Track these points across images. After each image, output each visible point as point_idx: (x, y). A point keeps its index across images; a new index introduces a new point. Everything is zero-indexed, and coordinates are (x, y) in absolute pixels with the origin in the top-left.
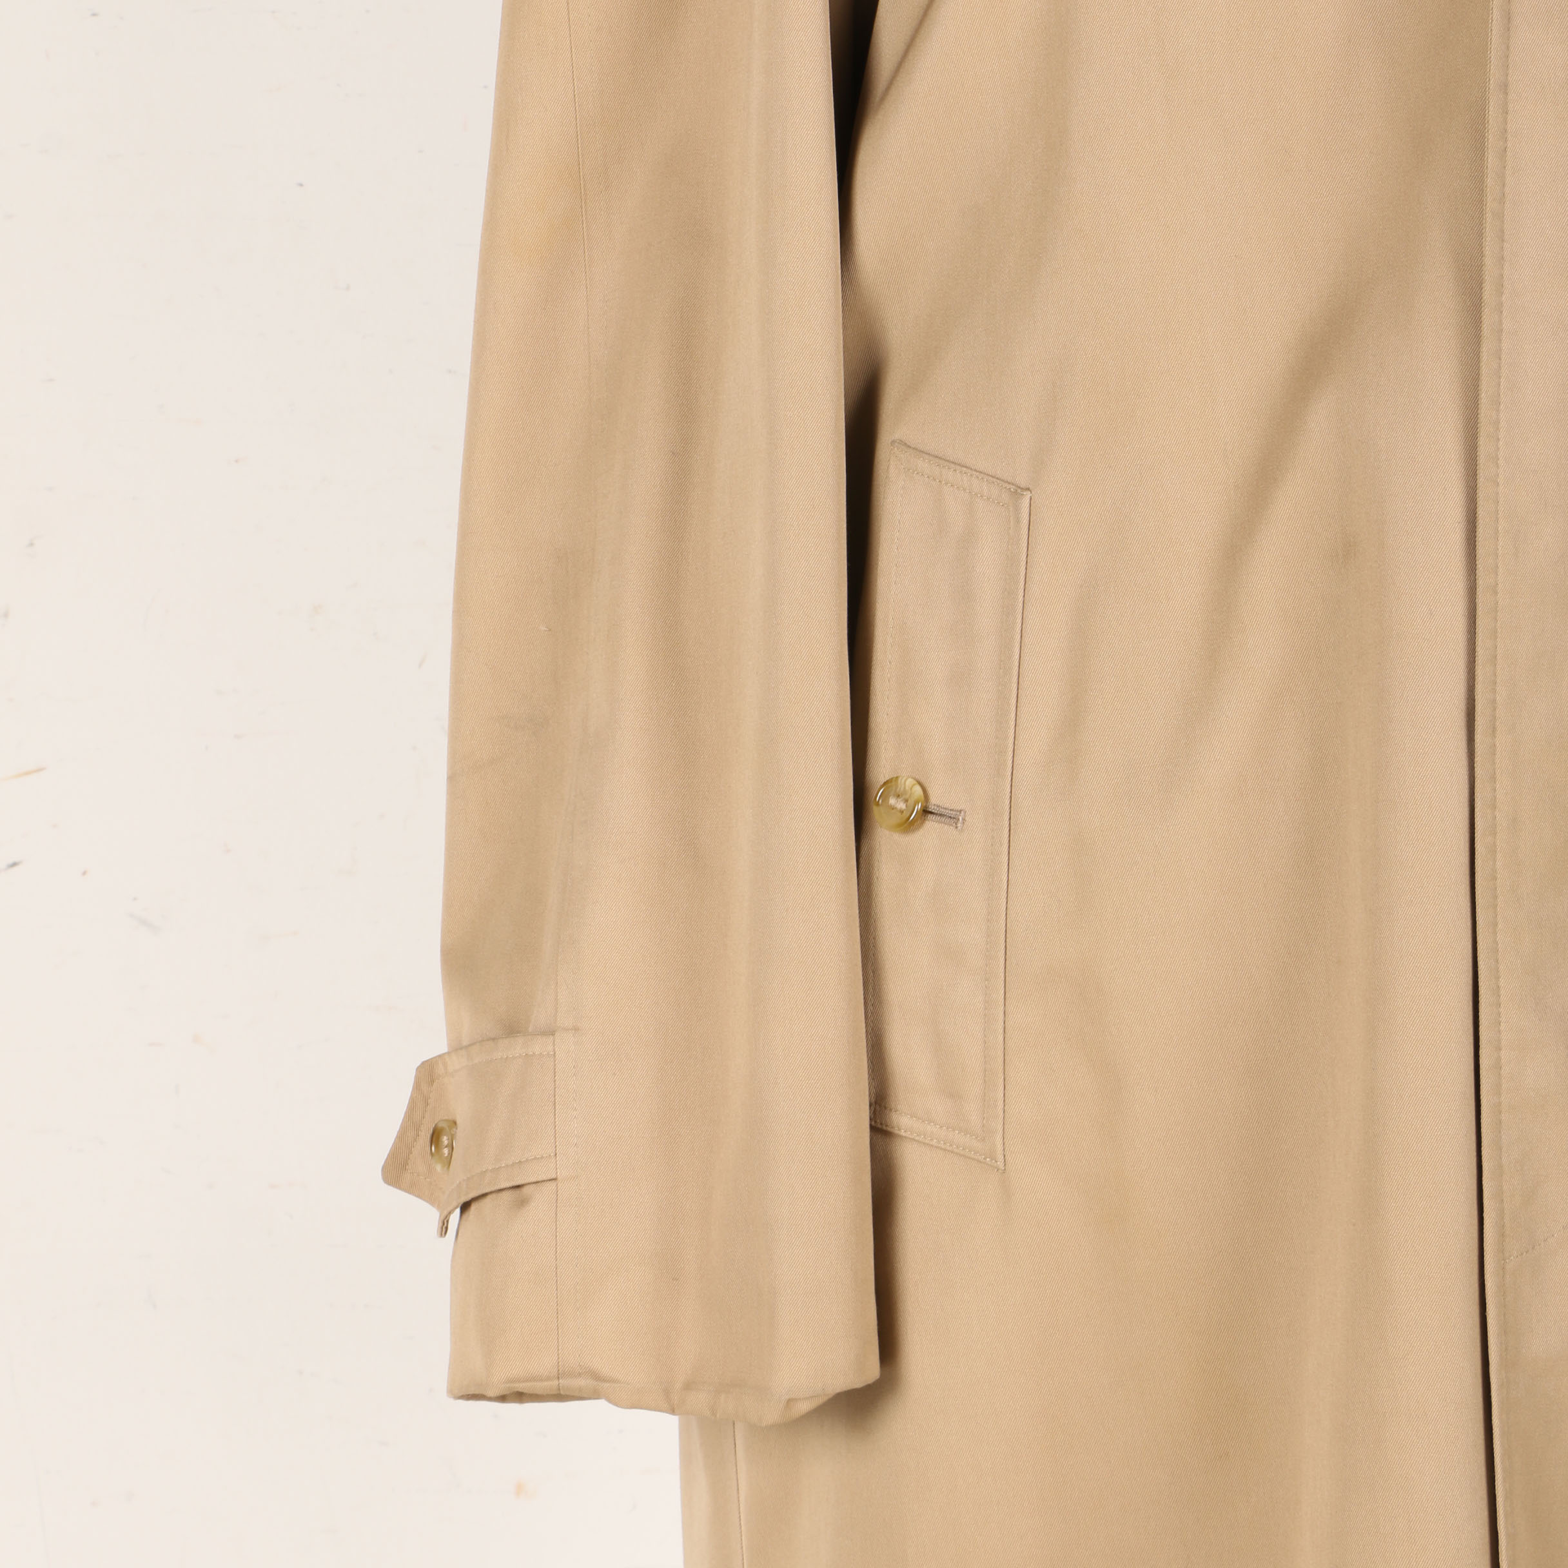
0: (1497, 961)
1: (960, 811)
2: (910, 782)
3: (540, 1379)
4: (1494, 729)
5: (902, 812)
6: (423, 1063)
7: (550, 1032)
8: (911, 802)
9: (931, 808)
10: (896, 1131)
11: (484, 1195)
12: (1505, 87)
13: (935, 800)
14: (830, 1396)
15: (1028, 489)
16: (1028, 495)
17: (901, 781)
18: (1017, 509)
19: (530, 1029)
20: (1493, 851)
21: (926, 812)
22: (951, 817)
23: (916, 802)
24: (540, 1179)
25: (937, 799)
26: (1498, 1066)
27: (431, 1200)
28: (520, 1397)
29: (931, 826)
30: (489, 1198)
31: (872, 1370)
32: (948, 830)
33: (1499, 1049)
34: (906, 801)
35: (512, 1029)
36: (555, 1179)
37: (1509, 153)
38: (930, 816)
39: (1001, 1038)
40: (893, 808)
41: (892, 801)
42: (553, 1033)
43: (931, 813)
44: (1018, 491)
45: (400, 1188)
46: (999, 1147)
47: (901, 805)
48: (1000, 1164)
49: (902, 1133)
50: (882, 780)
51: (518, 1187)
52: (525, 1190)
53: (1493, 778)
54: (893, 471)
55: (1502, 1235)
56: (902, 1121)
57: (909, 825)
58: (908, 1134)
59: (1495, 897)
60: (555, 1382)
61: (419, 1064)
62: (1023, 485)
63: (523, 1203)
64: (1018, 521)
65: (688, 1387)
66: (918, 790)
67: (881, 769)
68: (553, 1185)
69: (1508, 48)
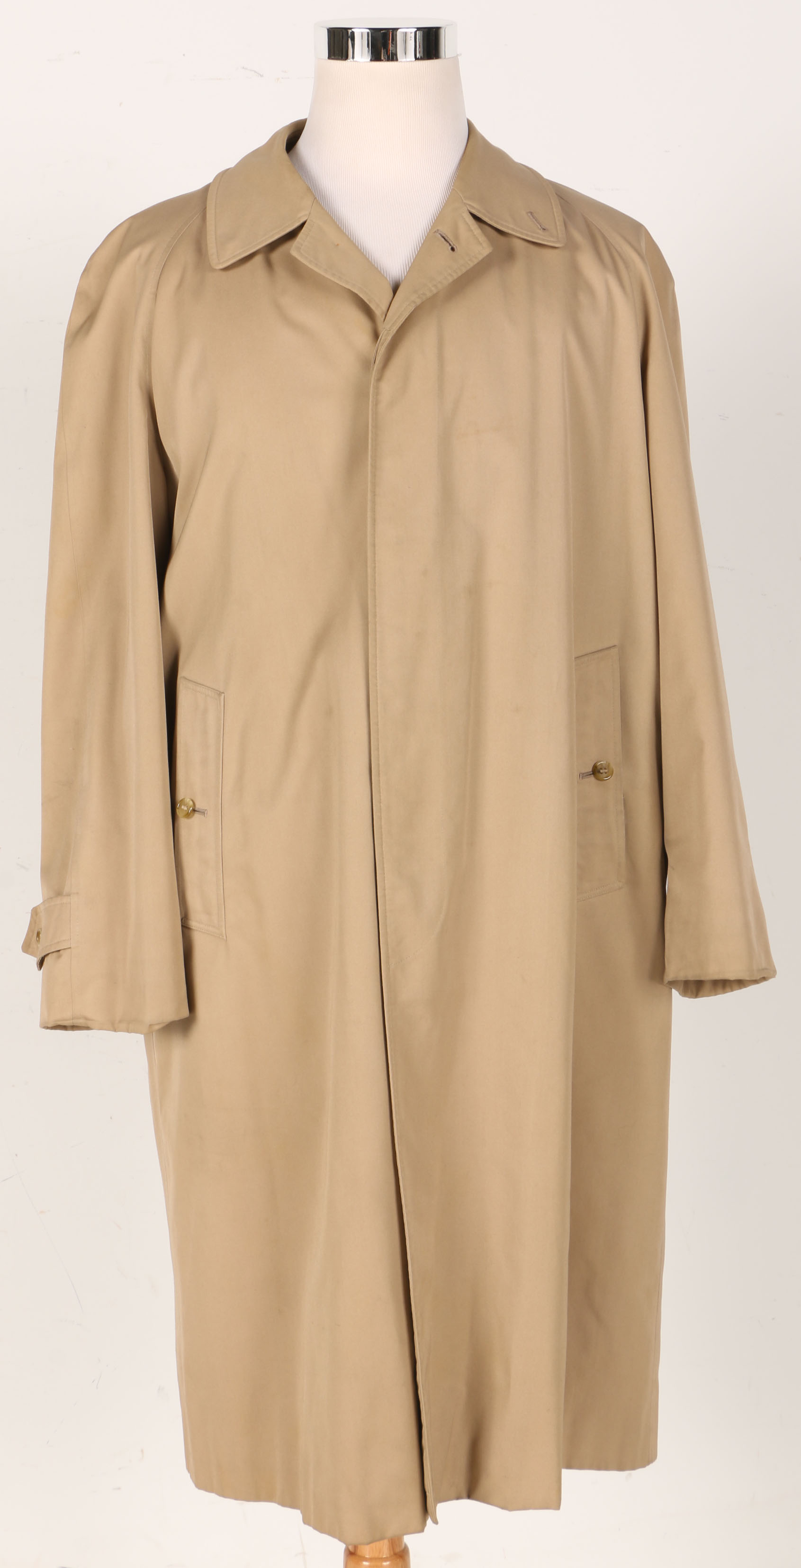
0: (383, 858)
1: (206, 810)
2: (188, 800)
3: (66, 1020)
4: (379, 774)
5: (186, 811)
6: (33, 908)
7: (69, 895)
8: (188, 808)
9: (196, 809)
10: (191, 927)
11: (48, 954)
12: (374, 545)
13: (198, 807)
14: (167, 1024)
15: (223, 693)
16: (223, 695)
17: (186, 799)
18: (220, 700)
19: (64, 894)
20: (380, 818)
21: (194, 810)
22: (203, 813)
23: (191, 807)
24: (65, 948)
25: (198, 806)
26: (384, 896)
27: (35, 956)
28: (64, 1028)
29: (196, 815)
30: (50, 955)
31: (185, 1013)
32: (202, 817)
33: (385, 890)
34: (187, 807)
35: (59, 893)
36: (70, 948)
37: (376, 569)
38: (196, 812)
39: (222, 891)
40: (183, 810)
41: (183, 807)
42: (70, 895)
43: (196, 811)
44: (220, 693)
45: (28, 954)
46: (224, 932)
47: (185, 808)
48: (225, 938)
49: (193, 928)
50: (181, 799)
51: (59, 951)
52: (61, 952)
53: (379, 792)
54: (181, 685)
55: (388, 957)
56: (193, 924)
57: (188, 815)
58: (195, 928)
59: (382, 835)
60: (71, 1021)
61: (32, 908)
62: (222, 692)
63: (59, 957)
64: (220, 704)
65: (120, 1022)
66: (191, 803)
67: (181, 794)
68: (69, 950)
69: (375, 531)
